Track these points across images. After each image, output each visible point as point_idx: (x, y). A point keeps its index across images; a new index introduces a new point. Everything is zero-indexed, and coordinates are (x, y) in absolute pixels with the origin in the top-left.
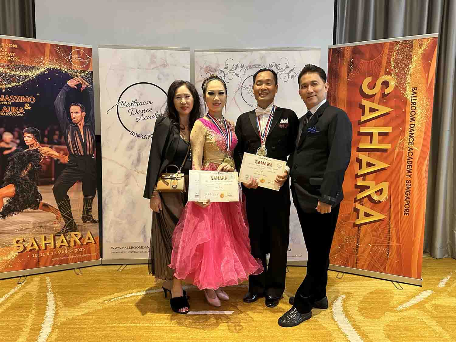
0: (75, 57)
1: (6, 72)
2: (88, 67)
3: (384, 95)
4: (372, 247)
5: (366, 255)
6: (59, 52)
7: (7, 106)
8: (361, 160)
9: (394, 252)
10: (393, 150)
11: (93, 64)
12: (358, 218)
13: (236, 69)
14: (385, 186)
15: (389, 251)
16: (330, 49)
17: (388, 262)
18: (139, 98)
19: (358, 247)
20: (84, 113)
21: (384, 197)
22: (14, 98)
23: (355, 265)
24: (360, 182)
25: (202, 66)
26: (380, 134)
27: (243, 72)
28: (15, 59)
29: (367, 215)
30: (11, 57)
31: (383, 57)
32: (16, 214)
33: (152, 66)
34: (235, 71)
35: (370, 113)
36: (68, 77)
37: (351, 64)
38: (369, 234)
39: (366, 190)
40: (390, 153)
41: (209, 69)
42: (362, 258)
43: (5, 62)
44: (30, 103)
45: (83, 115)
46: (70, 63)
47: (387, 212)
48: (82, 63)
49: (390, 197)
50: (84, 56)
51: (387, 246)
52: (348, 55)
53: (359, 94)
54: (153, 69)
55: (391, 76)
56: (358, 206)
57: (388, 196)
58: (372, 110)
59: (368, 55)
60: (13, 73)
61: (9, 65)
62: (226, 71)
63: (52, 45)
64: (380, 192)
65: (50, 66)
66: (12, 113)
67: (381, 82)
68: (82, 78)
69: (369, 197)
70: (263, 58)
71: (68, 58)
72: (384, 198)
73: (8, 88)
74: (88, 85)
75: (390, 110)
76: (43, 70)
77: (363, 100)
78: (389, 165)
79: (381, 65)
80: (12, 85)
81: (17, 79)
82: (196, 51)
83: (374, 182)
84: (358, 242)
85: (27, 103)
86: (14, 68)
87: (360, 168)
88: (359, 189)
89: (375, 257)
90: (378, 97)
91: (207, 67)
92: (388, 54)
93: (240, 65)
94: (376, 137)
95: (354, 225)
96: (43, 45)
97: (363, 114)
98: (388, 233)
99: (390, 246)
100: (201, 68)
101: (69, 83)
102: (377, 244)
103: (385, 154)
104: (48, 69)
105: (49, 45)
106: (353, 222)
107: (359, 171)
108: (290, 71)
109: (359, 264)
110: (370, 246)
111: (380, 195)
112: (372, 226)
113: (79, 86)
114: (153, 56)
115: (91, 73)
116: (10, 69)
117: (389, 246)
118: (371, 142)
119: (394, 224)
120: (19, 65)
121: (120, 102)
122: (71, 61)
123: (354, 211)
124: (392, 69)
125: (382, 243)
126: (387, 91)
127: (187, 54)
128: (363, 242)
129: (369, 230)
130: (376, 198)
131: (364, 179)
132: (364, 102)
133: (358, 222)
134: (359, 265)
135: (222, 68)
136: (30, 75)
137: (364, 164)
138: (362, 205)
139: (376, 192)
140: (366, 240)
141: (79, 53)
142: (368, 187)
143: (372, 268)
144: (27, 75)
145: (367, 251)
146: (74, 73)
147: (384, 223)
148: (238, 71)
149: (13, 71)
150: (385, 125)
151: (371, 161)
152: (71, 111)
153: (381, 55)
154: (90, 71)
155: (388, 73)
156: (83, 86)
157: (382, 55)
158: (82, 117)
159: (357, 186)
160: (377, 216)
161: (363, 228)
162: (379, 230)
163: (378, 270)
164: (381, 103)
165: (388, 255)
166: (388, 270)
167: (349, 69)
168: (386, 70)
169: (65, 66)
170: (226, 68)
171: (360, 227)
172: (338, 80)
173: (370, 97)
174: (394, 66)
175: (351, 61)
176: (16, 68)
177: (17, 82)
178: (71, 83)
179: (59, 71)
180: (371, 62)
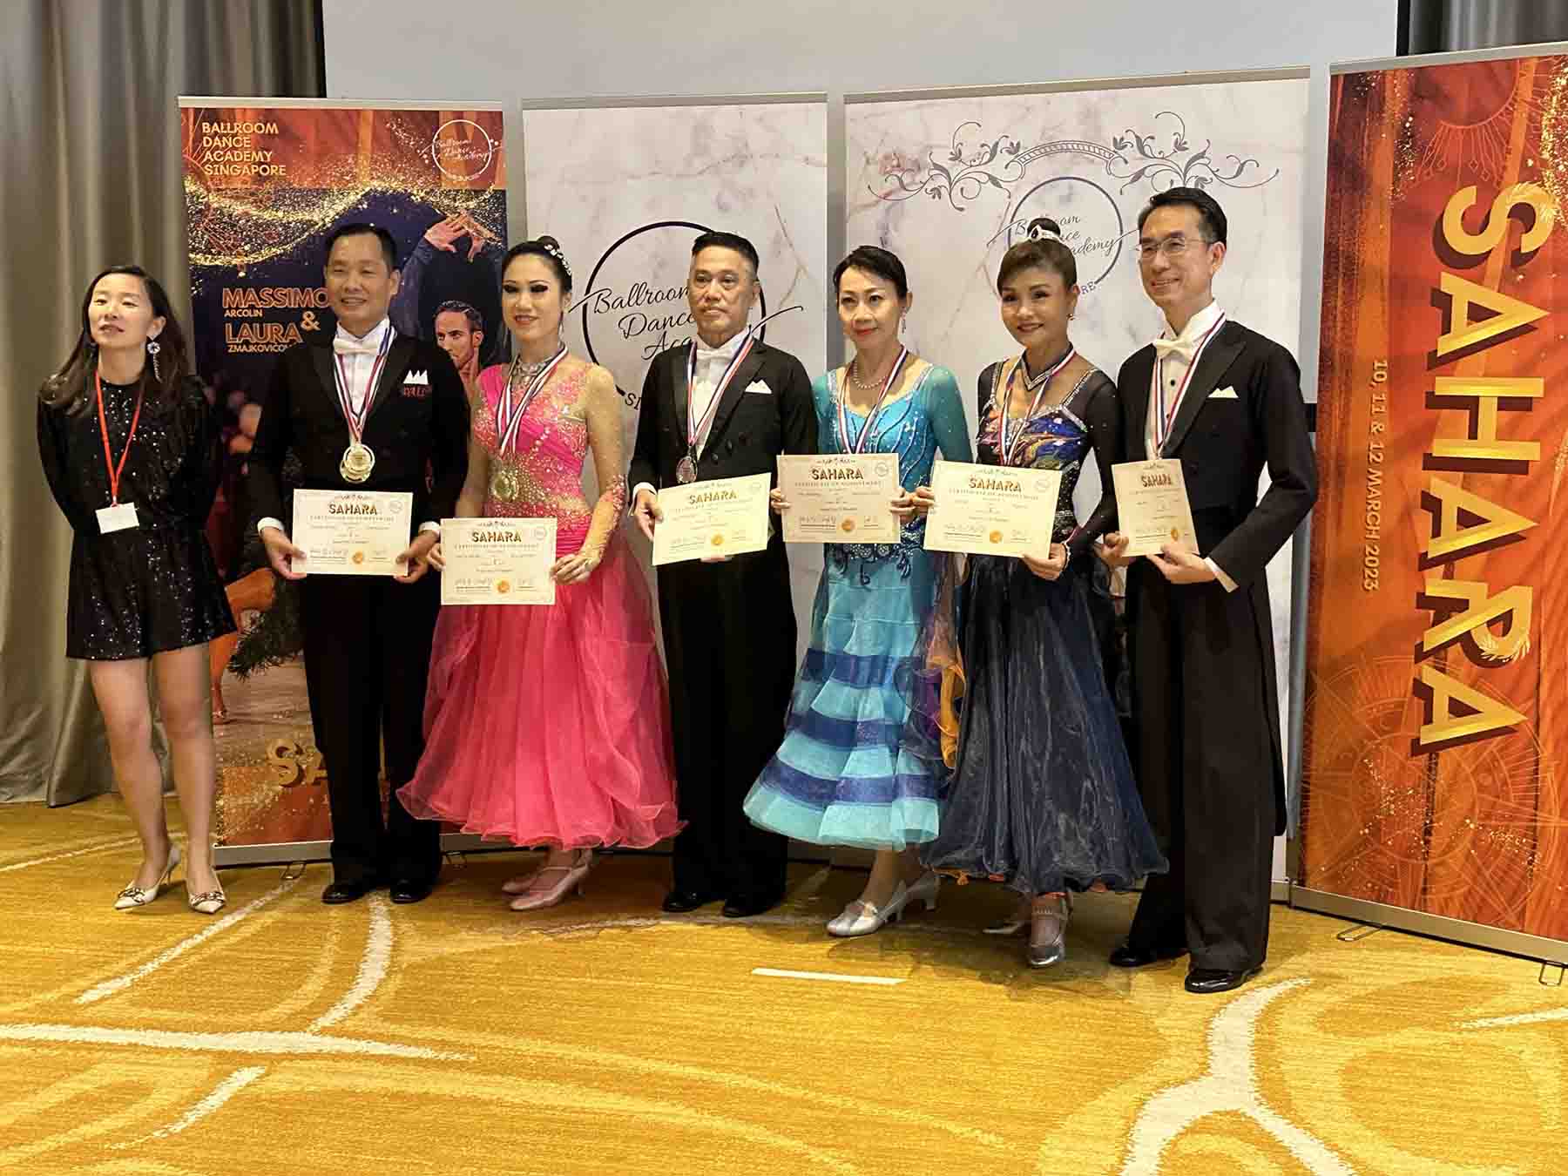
0: (450, 148)
1: (247, 213)
2: (490, 176)
3: (1518, 259)
4: (1477, 832)
5: (1455, 860)
6: (401, 134)
7: (251, 321)
8: (1440, 501)
9: (1554, 851)
10: (1549, 465)
11: (505, 165)
12: (1428, 720)
13: (990, 160)
14: (1519, 600)
15: (1534, 847)
16: (1334, 78)
17: (1535, 889)
18: (656, 276)
19: (1428, 832)
20: (479, 335)
21: (1516, 644)
22: (272, 295)
23: (1420, 898)
24: (1436, 586)
25: (871, 153)
26: (1505, 404)
27: (1016, 169)
28: (272, 170)
29: (1459, 709)
30: (260, 164)
31: (1515, 114)
32: (275, 664)
33: (698, 164)
34: (989, 169)
35: (1469, 324)
36: (430, 216)
37: (1404, 136)
38: (1467, 780)
39: (1456, 617)
40: (1539, 478)
41: (895, 163)
42: (1441, 871)
43: (245, 182)
44: (315, 310)
45: (475, 340)
46: (432, 169)
47: (1529, 698)
48: (471, 166)
49: (1536, 645)
50: (479, 143)
51: (1528, 828)
52: (1396, 99)
53: (1432, 251)
54: (701, 173)
55: (1543, 185)
56: (1430, 676)
57: (1530, 638)
58: (1478, 314)
59: (1463, 104)
60: (267, 216)
61: (257, 190)
62: (955, 170)
63: (378, 114)
64: (1504, 623)
65: (375, 183)
66: (267, 344)
67: (1509, 208)
68: (473, 214)
69: (1466, 640)
70: (1089, 115)
71: (429, 153)
72: (1516, 649)
73: (255, 264)
74: (490, 239)
75: (1540, 313)
76: (353, 198)
77: (1443, 274)
78: (1534, 524)
79: (1508, 143)
80: (266, 254)
81: (279, 235)
82: (850, 99)
83: (1485, 586)
84: (1431, 810)
85: (308, 309)
86: (269, 199)
87: (1436, 533)
88: (1432, 612)
89: (1487, 868)
90: (1496, 265)
91: (887, 157)
92: (1530, 104)
93: (1004, 144)
94: (1489, 417)
95: (1417, 748)
96: (353, 116)
97: (1446, 329)
98: (1532, 781)
99: (1538, 829)
100: (868, 162)
101: (431, 236)
102: (1493, 822)
103: (1520, 480)
104: (368, 193)
105: (371, 114)
106: (1415, 735)
107: (1432, 541)
108: (1189, 164)
109: (1436, 895)
110: (1472, 826)
111: (1504, 635)
112: (1477, 755)
113: (463, 242)
114: (701, 129)
115: (500, 196)
116: (258, 203)
117: (1535, 827)
118: (1473, 435)
119: (1550, 745)
120: (284, 190)
121: (592, 292)
122: (439, 160)
123: (1414, 693)
124: (1546, 161)
125: (1512, 819)
126: (1529, 243)
127: (819, 112)
128: (1445, 812)
129: (1468, 769)
130: (1489, 645)
131: (1448, 575)
132: (1451, 283)
133: (1429, 736)
134: (1431, 900)
135: (942, 158)
136: (316, 219)
137: (1449, 518)
138: (1443, 670)
139: (1490, 623)
140: (1459, 804)
141: (461, 132)
142: (1462, 605)
143: (1479, 911)
144: (308, 218)
145: (1461, 846)
146: (446, 202)
147: (1518, 745)
148: (997, 168)
149: (267, 208)
150: (1523, 371)
151: (1477, 506)
152: (440, 328)
153: (1507, 105)
154: (495, 191)
155: (1531, 175)
156: (475, 244)
157: (1511, 104)
158: (472, 347)
159: (1424, 601)
160: (1494, 714)
161: (1447, 758)
162: (1499, 769)
163: (1497, 920)
164: (1507, 286)
165: (1530, 863)
166: (1532, 919)
167: (1399, 155)
168: (1524, 161)
169: (419, 182)
170: (957, 157)
171: (1437, 755)
172: (1362, 196)
173: (1467, 265)
174: (1553, 149)
175: (1408, 125)
176: (277, 203)
177: (282, 243)
178: (438, 236)
179: (401, 199)
180: (1475, 130)
